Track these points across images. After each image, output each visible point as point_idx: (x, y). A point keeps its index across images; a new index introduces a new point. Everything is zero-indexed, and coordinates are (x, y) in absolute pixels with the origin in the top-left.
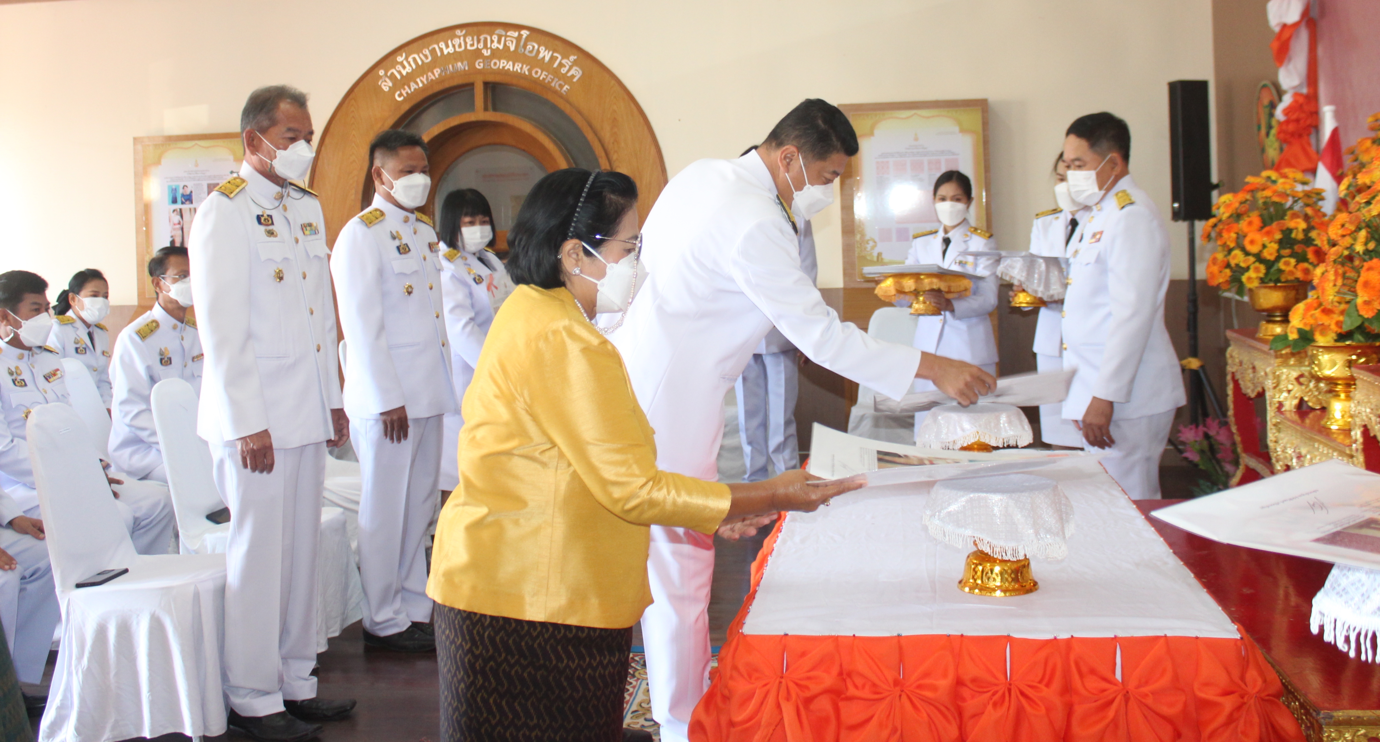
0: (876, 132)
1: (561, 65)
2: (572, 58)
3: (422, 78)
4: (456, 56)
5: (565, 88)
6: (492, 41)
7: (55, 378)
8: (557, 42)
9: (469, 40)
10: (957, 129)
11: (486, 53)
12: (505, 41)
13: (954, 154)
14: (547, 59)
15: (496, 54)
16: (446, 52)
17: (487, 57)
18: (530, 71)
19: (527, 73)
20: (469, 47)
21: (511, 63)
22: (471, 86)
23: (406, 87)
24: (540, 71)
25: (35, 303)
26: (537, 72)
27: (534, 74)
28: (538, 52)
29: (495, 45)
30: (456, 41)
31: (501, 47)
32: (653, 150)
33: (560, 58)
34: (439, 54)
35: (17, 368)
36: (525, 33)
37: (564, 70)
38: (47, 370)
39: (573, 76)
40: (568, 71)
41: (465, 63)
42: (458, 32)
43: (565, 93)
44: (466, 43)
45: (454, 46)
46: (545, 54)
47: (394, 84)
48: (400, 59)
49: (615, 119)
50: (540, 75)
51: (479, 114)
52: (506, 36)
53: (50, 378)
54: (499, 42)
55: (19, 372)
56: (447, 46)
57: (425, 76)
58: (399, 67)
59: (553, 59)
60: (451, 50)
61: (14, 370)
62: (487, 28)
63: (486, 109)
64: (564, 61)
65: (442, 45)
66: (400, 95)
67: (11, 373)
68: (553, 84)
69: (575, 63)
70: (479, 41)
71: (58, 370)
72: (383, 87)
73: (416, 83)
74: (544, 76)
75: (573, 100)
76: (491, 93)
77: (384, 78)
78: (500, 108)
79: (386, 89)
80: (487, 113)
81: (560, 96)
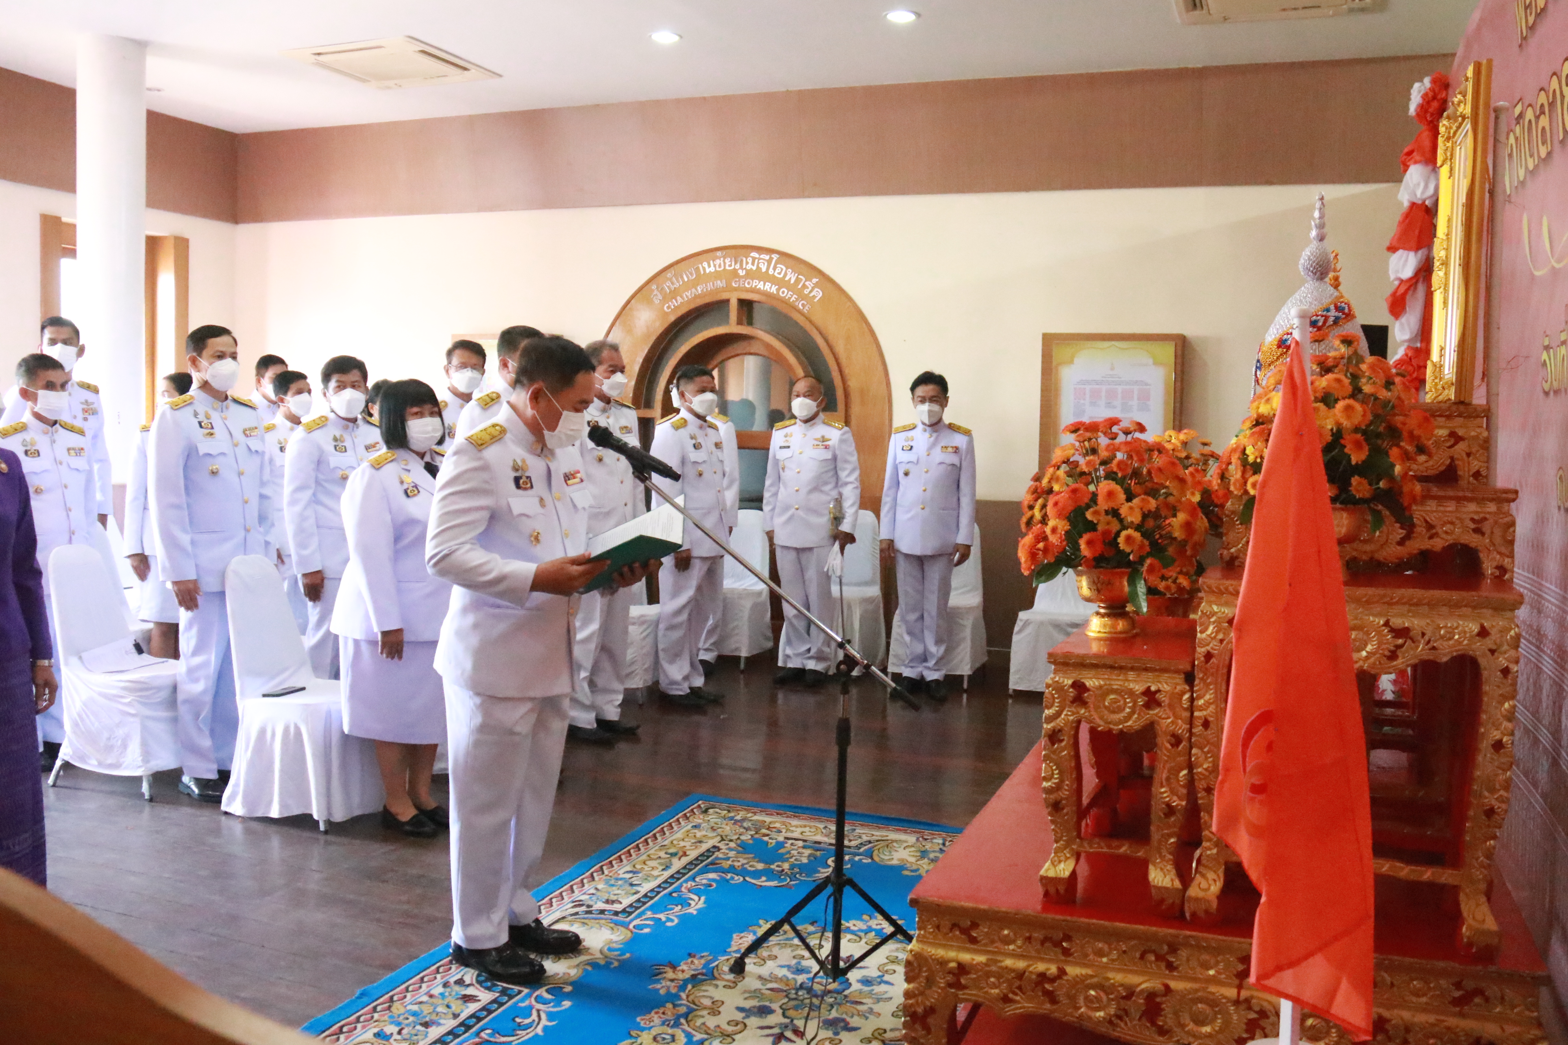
0: (1076, 360)
1: (804, 286)
2: (815, 280)
3: (687, 293)
4: (717, 275)
5: (806, 308)
6: (747, 263)
8: (802, 266)
9: (727, 261)
10: (1151, 361)
11: (741, 273)
12: (758, 263)
13: (1147, 384)
14: (792, 281)
15: (750, 275)
16: (708, 271)
17: (742, 277)
18: (778, 290)
19: (775, 292)
20: (727, 268)
21: (762, 283)
22: (727, 301)
23: (674, 301)
24: (785, 291)
25: (339, 381)
26: (783, 292)
27: (781, 293)
28: (786, 274)
29: (749, 266)
30: (718, 262)
31: (754, 268)
32: (880, 368)
33: (804, 279)
34: (702, 272)
36: (775, 257)
37: (806, 292)
39: (814, 297)
40: (811, 292)
41: (724, 281)
42: (719, 253)
43: (806, 312)
44: (725, 263)
45: (715, 266)
46: (791, 277)
47: (664, 298)
48: (669, 275)
49: (849, 337)
50: (784, 293)
51: (732, 327)
52: (759, 259)
54: (753, 264)
55: (342, 439)
56: (709, 266)
57: (690, 292)
58: (668, 283)
59: (798, 281)
60: (712, 269)
62: (744, 251)
63: (740, 322)
64: (807, 283)
65: (705, 264)
66: (669, 307)
68: (796, 304)
69: (816, 285)
70: (736, 263)
72: (654, 299)
73: (682, 297)
74: (789, 296)
75: (813, 318)
76: (745, 309)
77: (656, 292)
78: (750, 323)
79: (657, 302)
80: (740, 327)
81: (803, 314)
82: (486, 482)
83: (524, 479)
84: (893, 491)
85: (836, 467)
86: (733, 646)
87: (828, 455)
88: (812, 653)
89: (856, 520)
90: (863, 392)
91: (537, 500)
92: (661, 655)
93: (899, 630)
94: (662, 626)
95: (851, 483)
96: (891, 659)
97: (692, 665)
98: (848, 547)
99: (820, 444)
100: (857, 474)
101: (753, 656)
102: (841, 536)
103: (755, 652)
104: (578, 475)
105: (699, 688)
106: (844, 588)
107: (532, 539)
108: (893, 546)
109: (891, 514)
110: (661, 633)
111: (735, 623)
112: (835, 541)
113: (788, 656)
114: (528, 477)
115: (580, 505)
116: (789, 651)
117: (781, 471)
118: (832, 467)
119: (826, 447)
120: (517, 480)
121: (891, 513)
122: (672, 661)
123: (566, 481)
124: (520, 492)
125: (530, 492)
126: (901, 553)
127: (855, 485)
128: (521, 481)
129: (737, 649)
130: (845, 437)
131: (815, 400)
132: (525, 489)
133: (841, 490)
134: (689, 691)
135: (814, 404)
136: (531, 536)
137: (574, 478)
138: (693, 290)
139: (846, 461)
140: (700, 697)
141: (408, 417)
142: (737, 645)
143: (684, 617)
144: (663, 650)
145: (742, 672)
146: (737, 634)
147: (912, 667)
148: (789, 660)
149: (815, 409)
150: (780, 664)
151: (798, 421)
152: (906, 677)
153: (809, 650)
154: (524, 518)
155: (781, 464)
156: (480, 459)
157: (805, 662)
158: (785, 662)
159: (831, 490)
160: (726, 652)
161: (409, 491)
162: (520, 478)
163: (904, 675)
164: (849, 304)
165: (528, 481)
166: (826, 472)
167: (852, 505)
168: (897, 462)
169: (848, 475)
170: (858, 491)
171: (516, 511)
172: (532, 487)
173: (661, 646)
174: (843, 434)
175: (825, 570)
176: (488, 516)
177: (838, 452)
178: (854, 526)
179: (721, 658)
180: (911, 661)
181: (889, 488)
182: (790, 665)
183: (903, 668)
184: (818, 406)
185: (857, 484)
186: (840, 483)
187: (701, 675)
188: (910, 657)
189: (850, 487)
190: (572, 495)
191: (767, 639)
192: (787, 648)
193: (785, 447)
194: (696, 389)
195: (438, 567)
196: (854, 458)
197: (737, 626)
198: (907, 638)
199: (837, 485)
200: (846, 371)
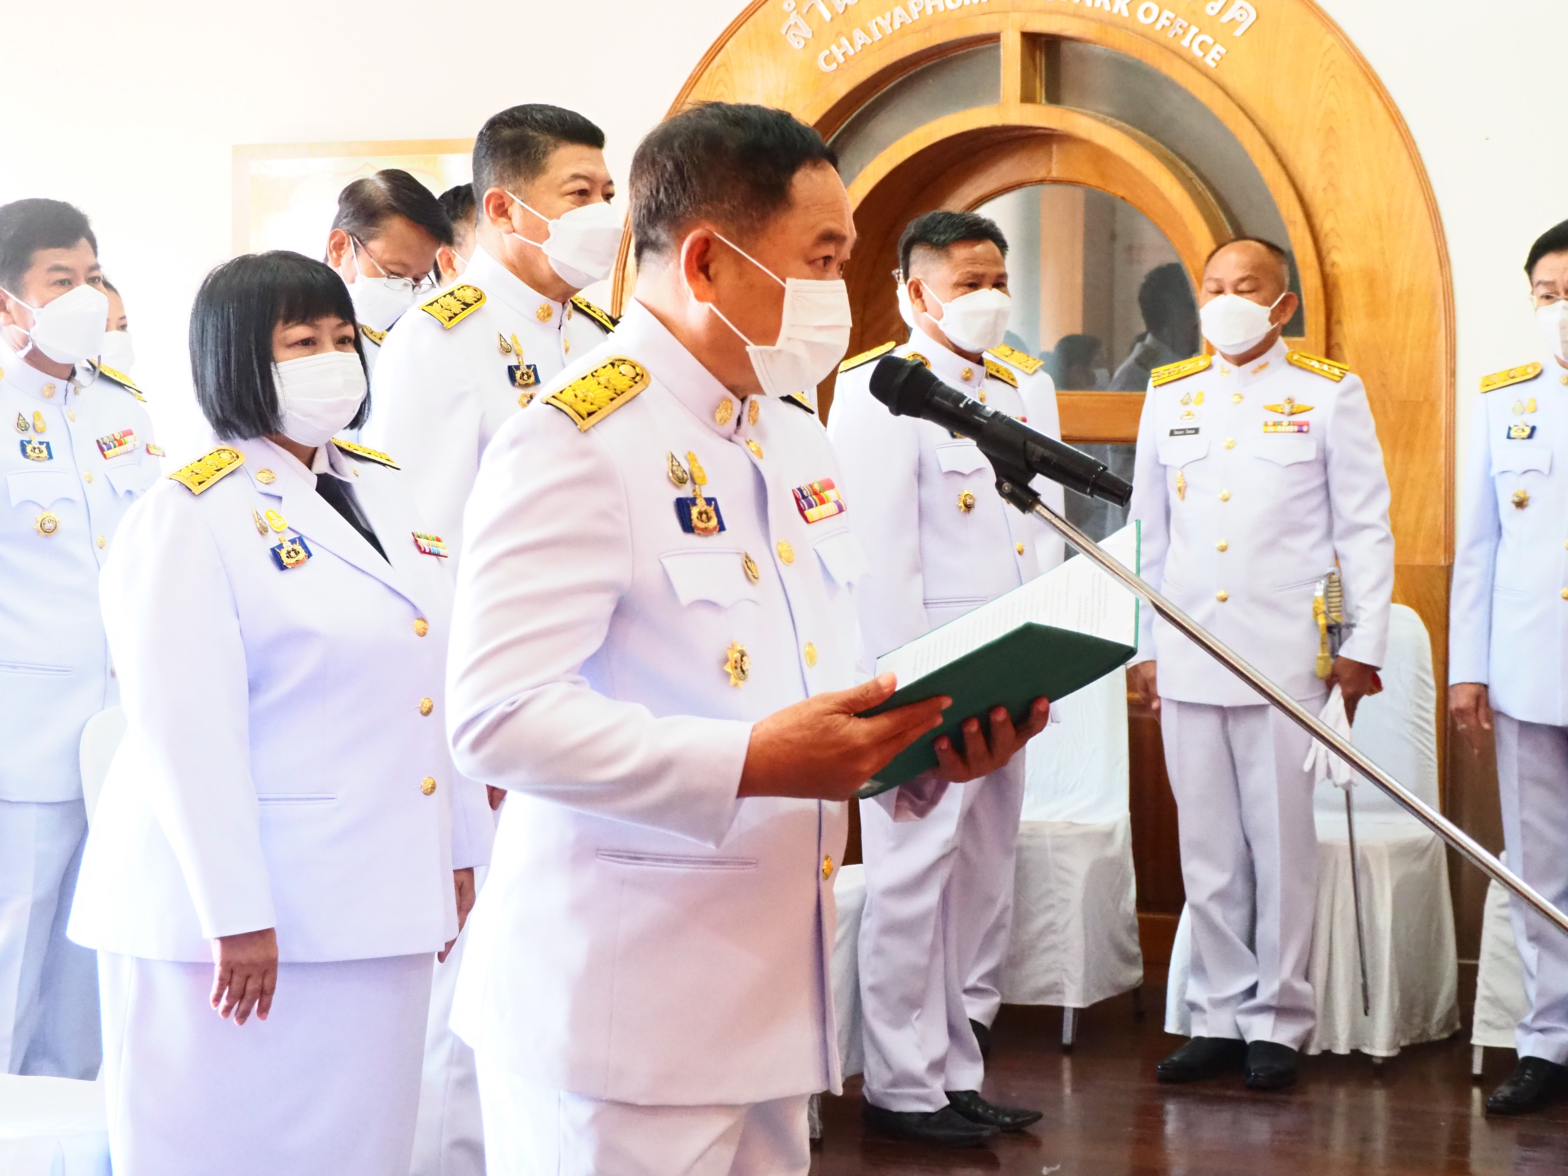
3: (879, 19)
5: (1213, 54)
7: (119, 449)
18: (1132, 7)
19: (1125, 13)
22: (993, 38)
23: (844, 40)
24: (1155, 9)
25: (58, 268)
26: (1147, 12)
27: (1140, 16)
35: (37, 415)
37: (1212, 9)
38: (106, 433)
39: (1234, 23)
40: (1223, 9)
43: (1213, 65)
47: (816, 33)
49: (1331, 129)
50: (1156, 17)
51: (1008, 109)
53: (109, 448)
55: (39, 425)
57: (888, 15)
61: (29, 420)
63: (1027, 97)
66: (828, 60)
67: (23, 427)
68: (1185, 43)
71: (129, 433)
72: (790, 37)
73: (866, 31)
74: (1163, 21)
75: (1231, 81)
76: (1041, 60)
77: (793, 18)
78: (1054, 97)
79: (797, 44)
80: (1029, 107)
81: (1204, 72)
82: (604, 515)
83: (701, 505)
84: (1485, 548)
85: (1326, 485)
86: (1043, 981)
87: (1310, 453)
88: (1263, 997)
89: (1385, 630)
90: (1371, 279)
91: (737, 562)
92: (869, 1003)
93: (1506, 932)
94: (868, 925)
95: (1365, 527)
96: (1481, 1011)
97: (953, 1031)
98: (1365, 702)
99: (1285, 419)
100: (1384, 500)
101: (1095, 1007)
102: (1346, 675)
103: (1099, 998)
104: (829, 494)
105: (973, 1093)
106: (1357, 817)
107: (728, 668)
108: (1487, 704)
109: (1480, 614)
110: (865, 946)
111: (1049, 916)
112: (1330, 687)
113: (1193, 1007)
114: (709, 501)
115: (840, 576)
116: (1196, 993)
117: (1174, 497)
118: (1318, 481)
119: (1301, 429)
120: (683, 507)
121: (1483, 607)
122: (898, 1023)
123: (802, 511)
124: (691, 539)
125: (716, 540)
126: (1511, 719)
127: (1382, 535)
128: (695, 511)
129: (1054, 988)
130: (1350, 401)
131: (1266, 303)
132: (706, 532)
133: (1340, 546)
134: (947, 1102)
135: (1265, 312)
136: (726, 660)
137: (822, 502)
138: (898, 11)
139: (1355, 467)
140: (976, 1118)
141: (279, 352)
142: (1051, 978)
143: (930, 898)
144: (873, 989)
145: (1068, 1050)
146: (1053, 947)
147: (1542, 1031)
148: (1195, 1017)
149: (1266, 327)
150: (1171, 1027)
151: (1217, 359)
152: (1529, 1060)
153: (1252, 992)
154: (704, 614)
155: (1174, 479)
156: (585, 454)
157: (1242, 1020)
158: (1185, 1022)
159: (1314, 546)
160: (1023, 997)
161: (283, 554)
162: (693, 501)
163: (1523, 1053)
164: (1329, 39)
165: (711, 510)
166: (1300, 497)
167: (1375, 588)
168: (1494, 471)
169: (1362, 506)
170: (1389, 550)
171: (686, 593)
172: (721, 527)
173: (866, 980)
174: (1344, 394)
175: (1307, 767)
176: (610, 608)
177: (1330, 443)
178: (1382, 646)
179: (1006, 1012)
180: (1541, 1014)
181: (1474, 543)
182: (1199, 1030)
183: (1518, 1033)
184: (1272, 320)
185: (1386, 529)
186: (1338, 527)
187: (972, 1059)
188: (1538, 1004)
189: (1369, 538)
190: (817, 548)
191: (1128, 959)
192: (1192, 983)
193: (1184, 432)
194: (955, 278)
195: (488, 749)
196: (1376, 458)
197: (1051, 924)
198: (1530, 952)
199: (1329, 533)
200: (1326, 224)
